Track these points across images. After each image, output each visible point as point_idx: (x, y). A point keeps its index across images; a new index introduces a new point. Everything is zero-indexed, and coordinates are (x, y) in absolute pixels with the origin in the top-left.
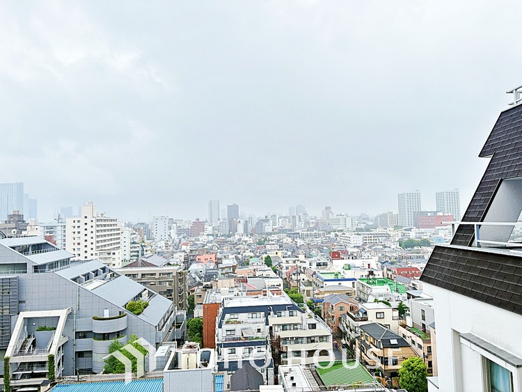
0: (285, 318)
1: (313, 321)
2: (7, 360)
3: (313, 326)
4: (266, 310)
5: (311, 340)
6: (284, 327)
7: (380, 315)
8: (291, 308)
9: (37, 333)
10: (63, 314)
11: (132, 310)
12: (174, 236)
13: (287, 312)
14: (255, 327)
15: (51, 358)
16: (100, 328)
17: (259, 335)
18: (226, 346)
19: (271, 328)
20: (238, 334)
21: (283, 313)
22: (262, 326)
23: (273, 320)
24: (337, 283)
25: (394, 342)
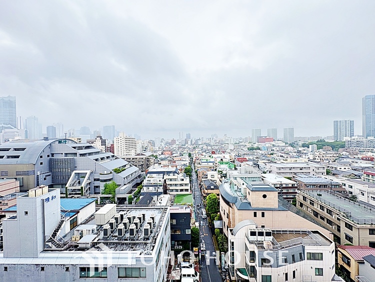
0: (171, 176)
1: (183, 178)
2: (66, 188)
3: (183, 180)
4: (163, 173)
5: (181, 185)
6: (171, 180)
7: (213, 176)
8: (174, 172)
9: (80, 179)
10: (88, 172)
11: (115, 172)
12: (163, 145)
13: (172, 174)
14: (158, 180)
15: (82, 188)
16: (102, 178)
17: (160, 182)
18: (145, 186)
19: (165, 180)
20: (152, 182)
21: (170, 174)
22: (161, 179)
23: (166, 177)
24: (207, 163)
25: (212, 187)
